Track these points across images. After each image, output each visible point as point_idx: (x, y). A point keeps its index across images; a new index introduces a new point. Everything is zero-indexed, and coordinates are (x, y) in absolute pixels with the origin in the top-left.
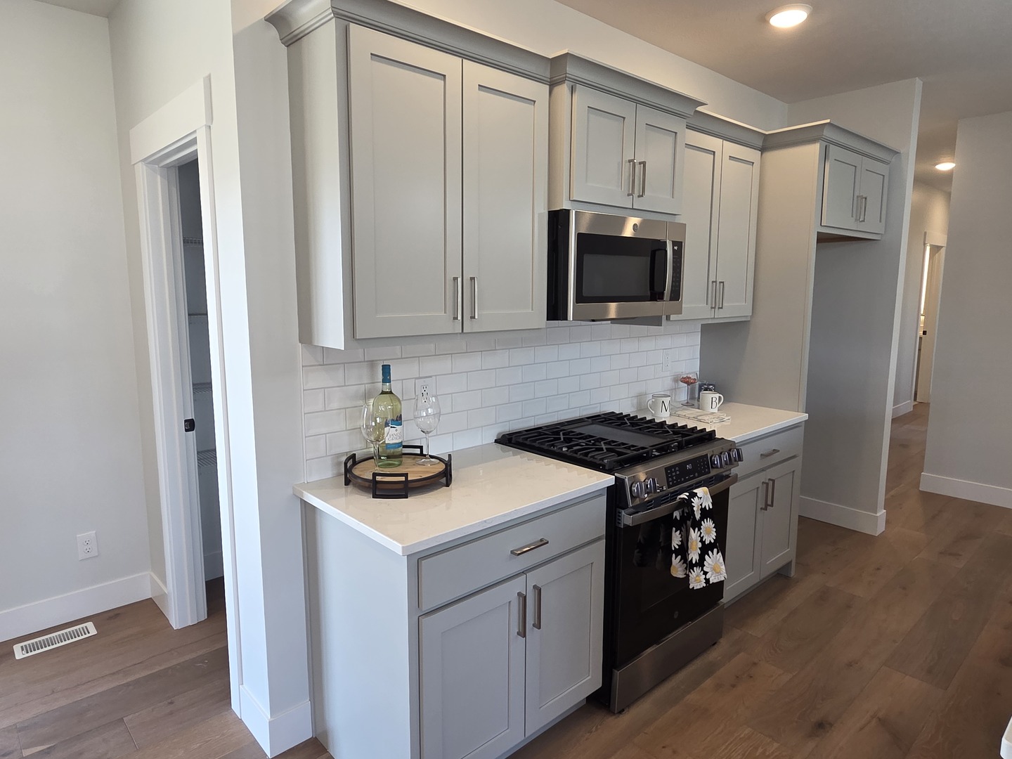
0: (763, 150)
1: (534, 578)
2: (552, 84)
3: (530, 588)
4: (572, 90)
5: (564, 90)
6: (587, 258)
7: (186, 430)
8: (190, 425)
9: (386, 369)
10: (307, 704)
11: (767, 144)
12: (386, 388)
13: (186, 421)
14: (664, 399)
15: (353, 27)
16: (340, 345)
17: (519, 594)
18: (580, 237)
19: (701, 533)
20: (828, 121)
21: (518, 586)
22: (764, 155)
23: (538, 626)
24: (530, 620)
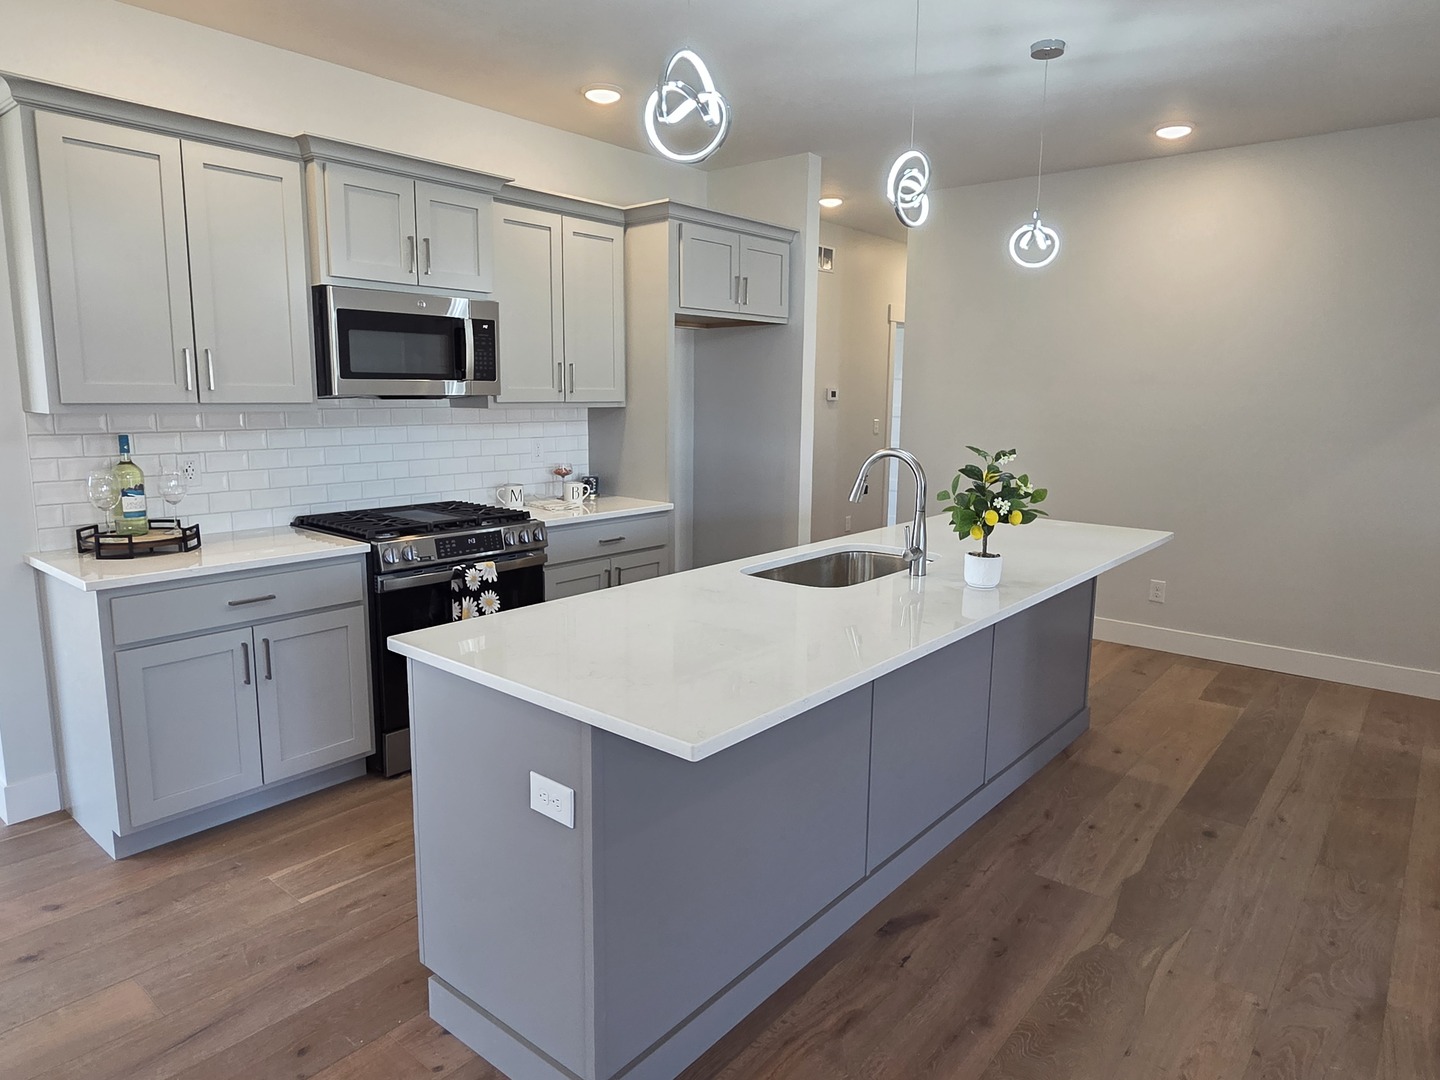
0: (627, 226)
1: (261, 633)
2: (306, 161)
3: (258, 641)
4: (324, 169)
5: (314, 167)
6: (353, 334)
9: (123, 441)
10: (54, 775)
11: (630, 219)
12: (125, 458)
14: (512, 488)
15: (39, 113)
16: (46, 409)
17: (244, 644)
18: (339, 312)
19: (479, 604)
20: (667, 200)
21: (244, 636)
22: (629, 230)
23: (269, 677)
24: (262, 672)
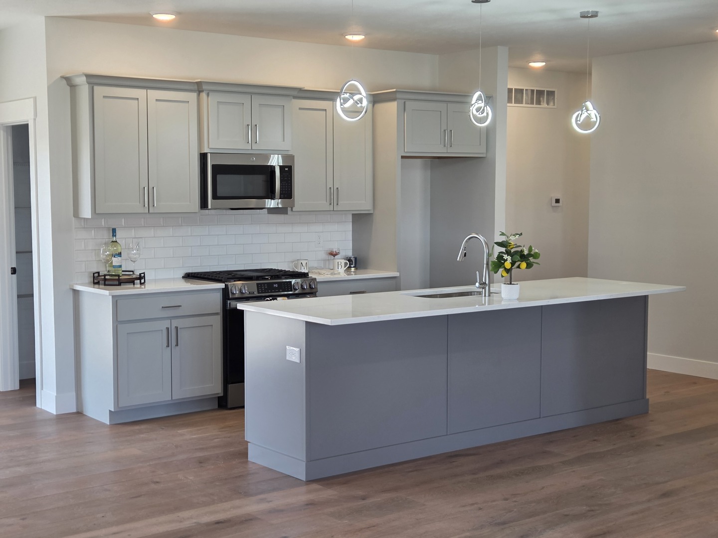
0: (374, 103)
1: (175, 323)
2: (200, 92)
3: (173, 327)
4: (208, 95)
5: (204, 94)
6: (219, 177)
7: (12, 274)
8: (14, 271)
9: (114, 231)
10: (73, 394)
11: (376, 99)
12: (114, 239)
13: (12, 268)
14: (302, 261)
15: (96, 87)
16: (89, 216)
17: (167, 328)
18: (213, 166)
20: (395, 90)
21: (166, 324)
23: (177, 345)
24: (174, 343)
